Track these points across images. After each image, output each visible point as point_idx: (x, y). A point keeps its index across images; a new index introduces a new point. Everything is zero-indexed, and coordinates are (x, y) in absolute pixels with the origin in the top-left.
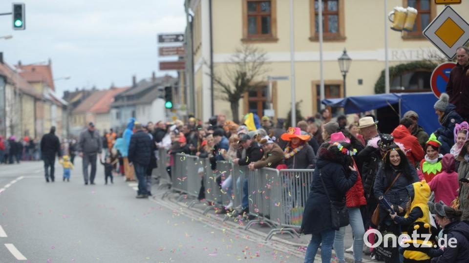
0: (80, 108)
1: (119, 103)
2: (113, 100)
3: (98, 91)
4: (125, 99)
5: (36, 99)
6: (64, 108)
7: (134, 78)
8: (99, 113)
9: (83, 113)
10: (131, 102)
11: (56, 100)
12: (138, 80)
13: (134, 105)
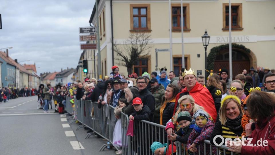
0: (45, 78)
1: (57, 77)
2: (55, 76)
3: (51, 73)
4: (59, 75)
5: (29, 75)
6: (39, 78)
7: (62, 69)
8: (51, 80)
9: (46, 80)
10: (61, 76)
11: (37, 75)
12: (63, 70)
13: (62, 77)
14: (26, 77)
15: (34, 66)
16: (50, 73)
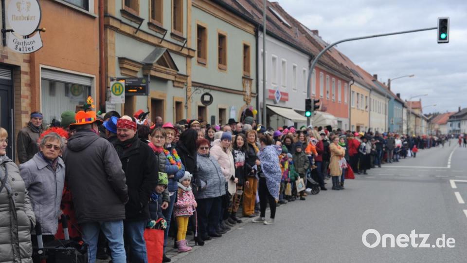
0: (433, 121)
1: (452, 119)
2: (448, 118)
4: (455, 117)
5: (417, 116)
6: (427, 120)
7: (459, 108)
9: (434, 124)
11: (423, 117)
12: (462, 109)
13: (460, 120)
14: (413, 118)
15: (419, 102)
16: (438, 113)
